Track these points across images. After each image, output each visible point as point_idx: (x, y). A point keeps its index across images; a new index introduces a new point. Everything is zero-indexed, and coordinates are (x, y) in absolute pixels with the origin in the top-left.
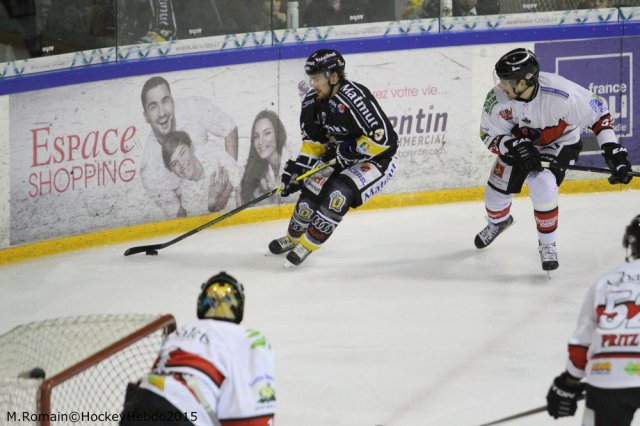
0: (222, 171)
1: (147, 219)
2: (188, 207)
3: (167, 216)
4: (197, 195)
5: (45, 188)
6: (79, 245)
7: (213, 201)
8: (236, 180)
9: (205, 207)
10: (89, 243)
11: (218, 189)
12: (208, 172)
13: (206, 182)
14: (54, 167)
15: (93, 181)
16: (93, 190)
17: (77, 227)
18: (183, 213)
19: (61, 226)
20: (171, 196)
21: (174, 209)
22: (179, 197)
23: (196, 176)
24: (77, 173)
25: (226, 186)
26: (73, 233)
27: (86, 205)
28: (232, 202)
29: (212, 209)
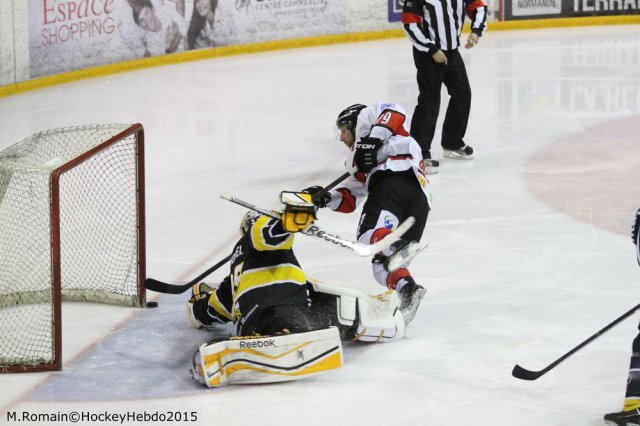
0: (174, 25)
1: (124, 59)
2: (151, 50)
3: (137, 57)
4: (158, 42)
5: (53, 39)
6: (77, 78)
7: (168, 46)
8: (184, 30)
9: (163, 50)
10: (84, 76)
11: (171, 37)
12: (165, 26)
13: (163, 32)
14: (59, 24)
15: (86, 34)
16: (85, 40)
17: (75, 65)
18: (147, 55)
19: (65, 65)
20: (139, 43)
21: (142, 51)
22: (145, 44)
23: (157, 29)
24: (75, 28)
25: (177, 35)
26: (73, 69)
27: (81, 50)
28: (181, 46)
29: (168, 51)
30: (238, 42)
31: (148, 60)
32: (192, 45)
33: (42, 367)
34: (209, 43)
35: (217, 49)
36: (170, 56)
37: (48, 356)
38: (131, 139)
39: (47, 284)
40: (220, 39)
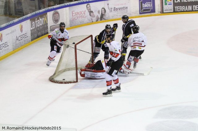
0: (98, 16)
1: (88, 23)
2: (93, 21)
3: (90, 22)
4: (94, 19)
5: (74, 19)
6: (79, 27)
8: (99, 17)
9: (95, 21)
10: (80, 26)
11: (97, 18)
12: (96, 16)
13: (95, 17)
14: (75, 16)
15: (80, 18)
16: (80, 19)
17: (78, 24)
18: (92, 22)
19: (76, 24)
20: (91, 20)
21: (91, 21)
23: (94, 17)
24: (78, 17)
25: (98, 18)
26: (78, 25)
27: (79, 21)
28: (99, 20)
29: (96, 21)
30: (110, 19)
31: (92, 23)
32: (101, 20)
33: (74, 82)
34: (104, 19)
35: (106, 20)
36: (97, 22)
37: (75, 80)
38: (90, 38)
39: (75, 67)
40: (107, 18)
